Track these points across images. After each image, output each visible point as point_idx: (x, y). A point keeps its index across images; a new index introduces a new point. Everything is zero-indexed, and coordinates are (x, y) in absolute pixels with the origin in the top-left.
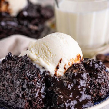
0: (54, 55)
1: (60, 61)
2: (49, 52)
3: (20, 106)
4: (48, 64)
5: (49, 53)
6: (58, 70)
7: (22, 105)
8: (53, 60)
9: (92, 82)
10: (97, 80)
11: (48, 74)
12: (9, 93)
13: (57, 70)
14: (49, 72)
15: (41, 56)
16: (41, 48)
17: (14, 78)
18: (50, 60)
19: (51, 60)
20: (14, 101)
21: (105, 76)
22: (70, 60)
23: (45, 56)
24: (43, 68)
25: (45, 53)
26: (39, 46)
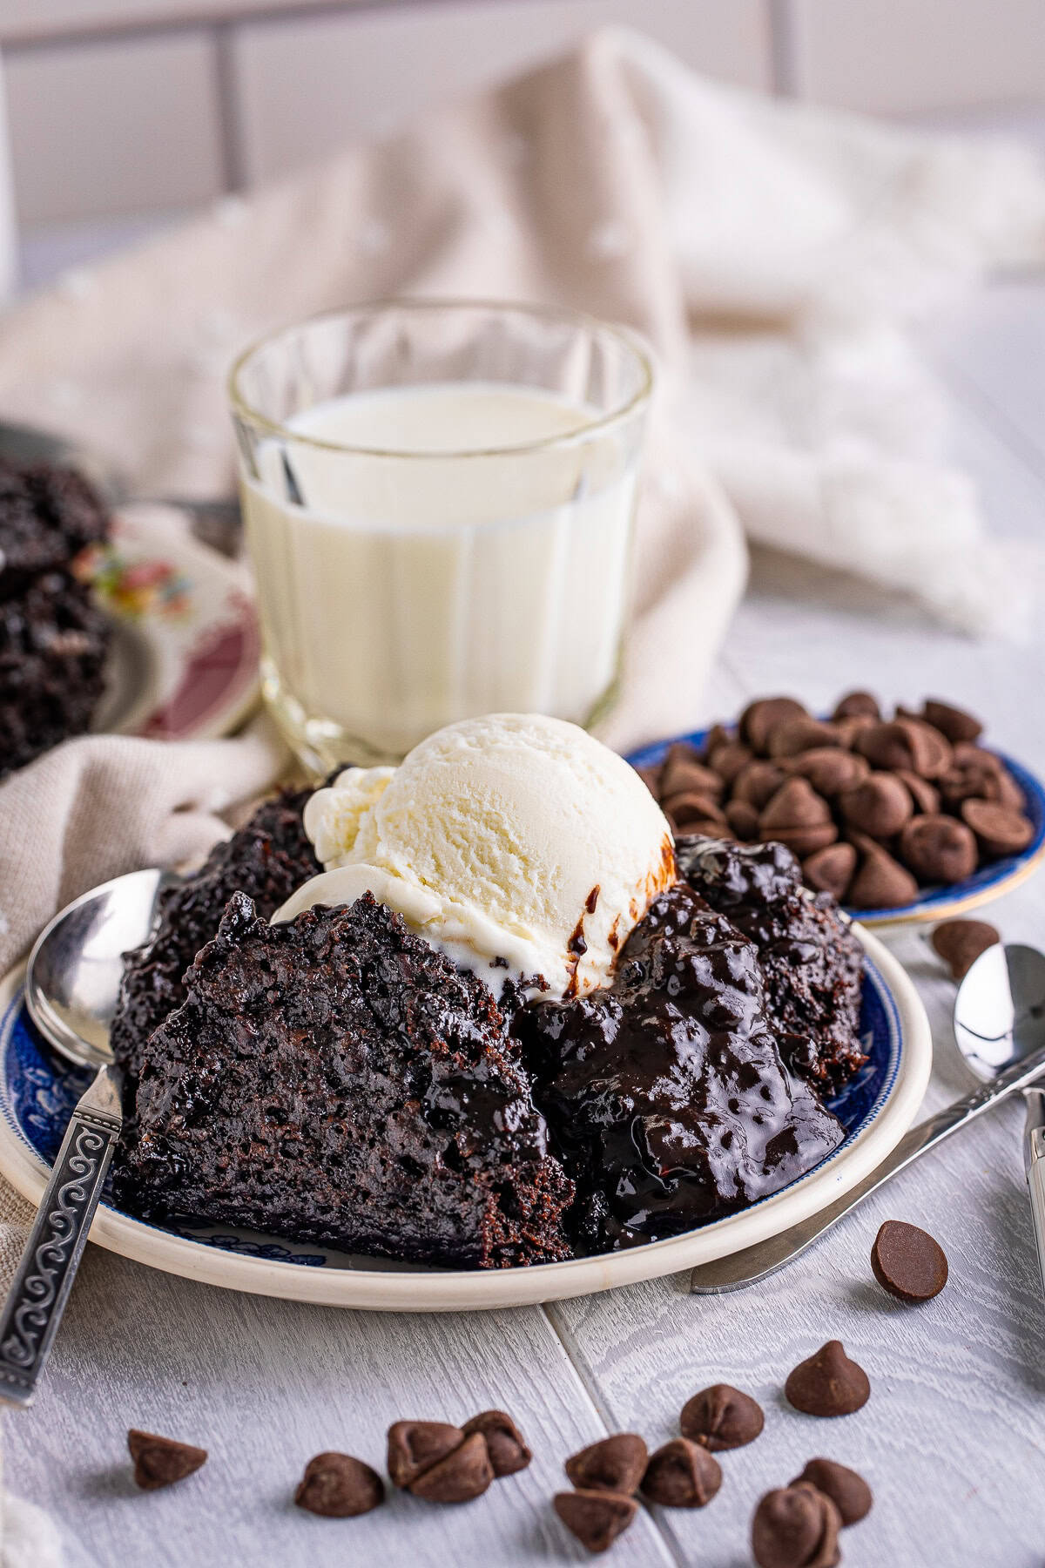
0: (552, 872)
1: (591, 904)
2: (513, 857)
3: (448, 1227)
4: (520, 932)
5: (516, 864)
6: (583, 958)
7: (456, 1218)
8: (547, 903)
9: (781, 993)
10: (803, 971)
11: (530, 994)
12: (336, 1160)
13: (576, 961)
14: (541, 983)
15: (461, 890)
16: (448, 837)
17: (337, 1060)
18: (527, 909)
19: (534, 907)
20: (391, 1206)
21: (822, 931)
22: (638, 886)
23: (495, 888)
24: (500, 962)
25: (487, 868)
26: (431, 824)
